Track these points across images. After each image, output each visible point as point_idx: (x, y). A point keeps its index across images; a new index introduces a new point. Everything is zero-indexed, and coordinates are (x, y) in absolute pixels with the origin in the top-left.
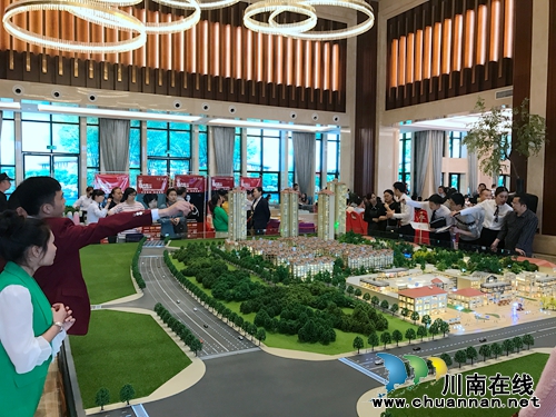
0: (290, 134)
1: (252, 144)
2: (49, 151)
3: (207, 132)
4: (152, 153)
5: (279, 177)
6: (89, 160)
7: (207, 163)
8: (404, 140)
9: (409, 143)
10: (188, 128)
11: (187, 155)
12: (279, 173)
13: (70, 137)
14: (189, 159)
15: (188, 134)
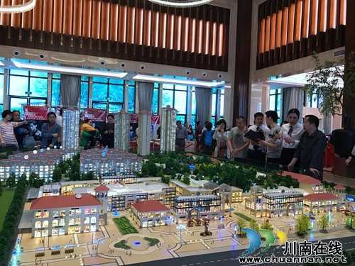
0: (194, 89)
1: (167, 95)
2: (27, 95)
3: (135, 86)
4: (97, 99)
5: (186, 119)
6: (53, 102)
7: (135, 107)
8: (276, 94)
9: (279, 97)
10: (122, 83)
11: (121, 101)
12: (186, 115)
13: (41, 87)
14: (122, 104)
15: (122, 87)
